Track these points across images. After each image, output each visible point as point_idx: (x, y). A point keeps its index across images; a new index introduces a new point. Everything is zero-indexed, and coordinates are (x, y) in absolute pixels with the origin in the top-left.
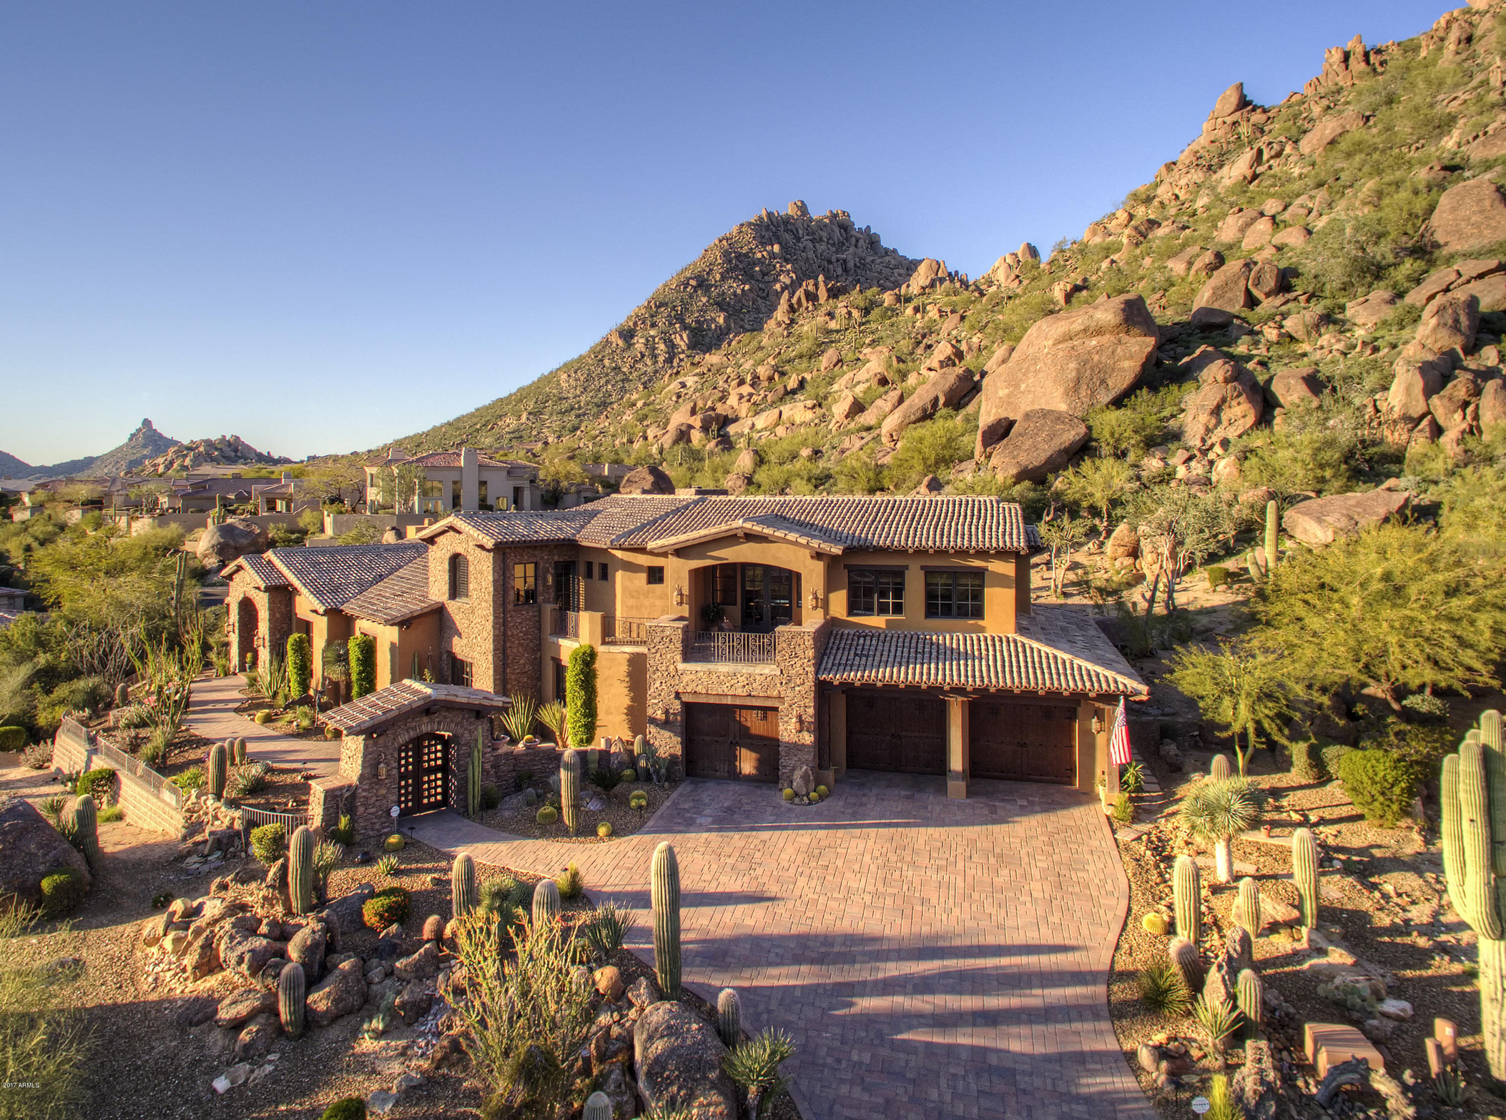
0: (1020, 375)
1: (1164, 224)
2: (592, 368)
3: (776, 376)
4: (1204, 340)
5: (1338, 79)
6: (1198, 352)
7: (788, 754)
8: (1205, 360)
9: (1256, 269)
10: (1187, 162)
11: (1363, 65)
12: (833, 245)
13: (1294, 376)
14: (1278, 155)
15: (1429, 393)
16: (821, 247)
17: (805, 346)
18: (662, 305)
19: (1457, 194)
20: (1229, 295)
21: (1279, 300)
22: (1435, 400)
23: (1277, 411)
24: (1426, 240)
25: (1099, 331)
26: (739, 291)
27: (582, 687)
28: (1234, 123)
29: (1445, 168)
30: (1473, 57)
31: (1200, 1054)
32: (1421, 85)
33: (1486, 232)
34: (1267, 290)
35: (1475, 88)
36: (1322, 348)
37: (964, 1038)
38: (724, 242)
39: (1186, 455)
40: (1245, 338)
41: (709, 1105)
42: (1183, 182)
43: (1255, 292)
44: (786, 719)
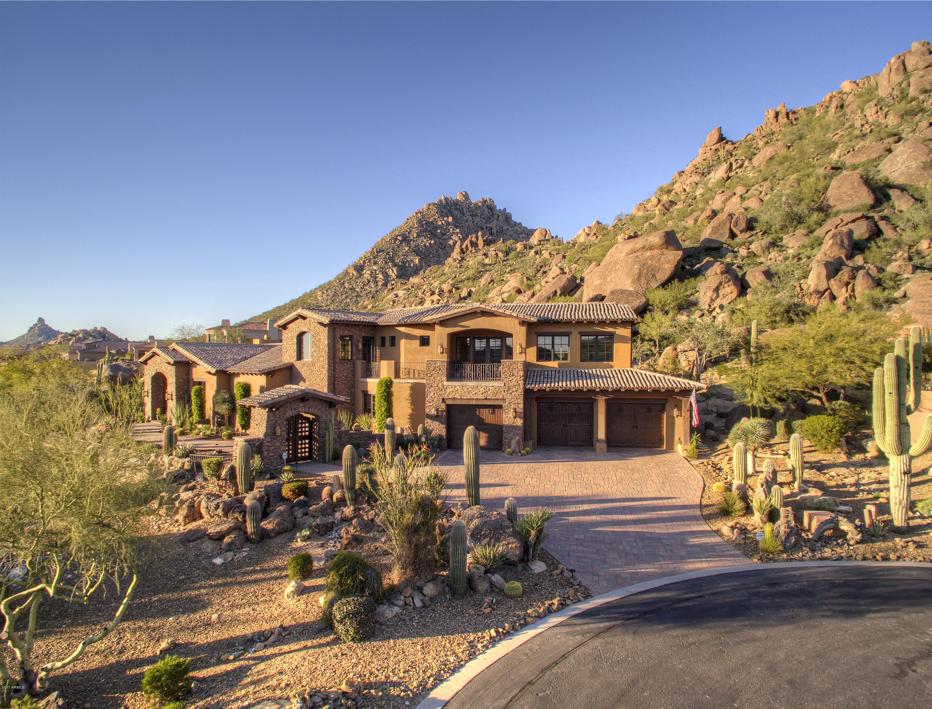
0: (607, 272)
1: (679, 203)
2: (337, 288)
3: (454, 290)
4: (707, 255)
5: (772, 127)
6: (705, 261)
7: (508, 431)
8: (709, 265)
9: (735, 217)
10: (690, 171)
11: (786, 119)
12: (484, 219)
13: (758, 271)
14: (741, 166)
15: (829, 277)
16: (477, 220)
17: (470, 273)
18: (381, 251)
19: (841, 179)
20: (721, 231)
21: (748, 234)
22: (832, 281)
23: (749, 290)
24: (824, 204)
25: (651, 248)
26: (428, 244)
27: (385, 400)
28: (716, 150)
29: (833, 168)
30: (844, 115)
31: (753, 527)
32: (818, 129)
33: (856, 200)
34: (741, 229)
35: (847, 129)
36: (771, 259)
37: (631, 529)
38: (419, 214)
39: (701, 313)
40: (730, 254)
41: (508, 544)
42: (688, 182)
43: (735, 230)
44: (507, 411)
